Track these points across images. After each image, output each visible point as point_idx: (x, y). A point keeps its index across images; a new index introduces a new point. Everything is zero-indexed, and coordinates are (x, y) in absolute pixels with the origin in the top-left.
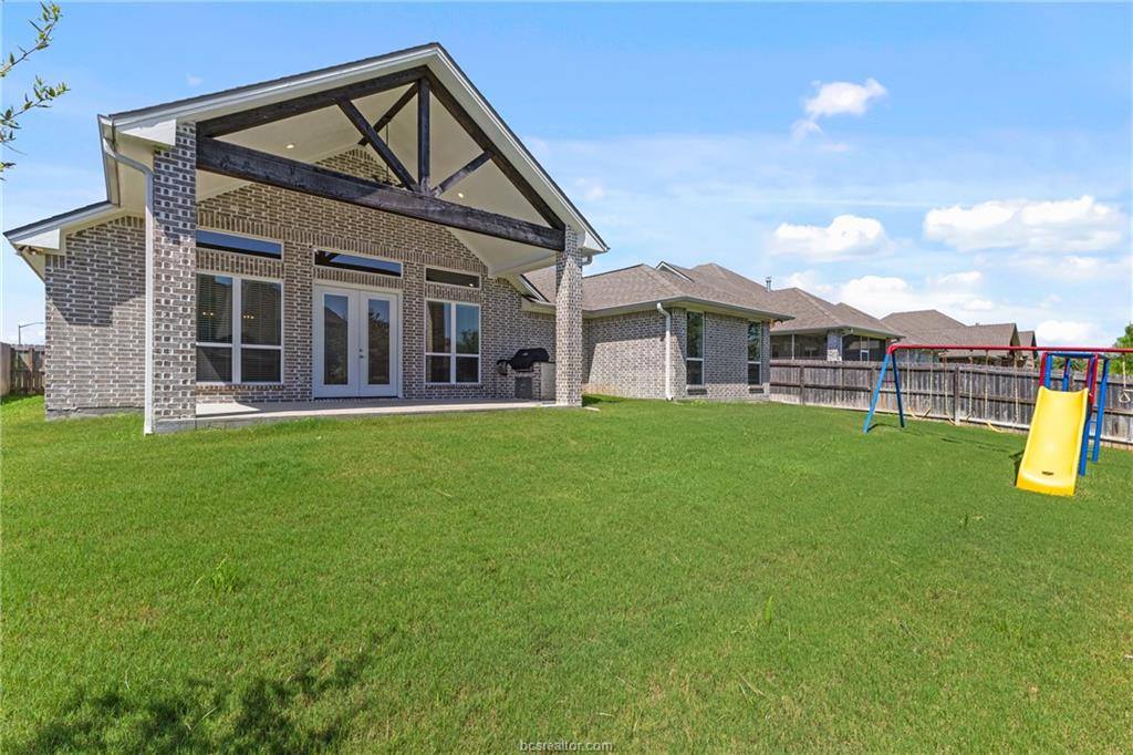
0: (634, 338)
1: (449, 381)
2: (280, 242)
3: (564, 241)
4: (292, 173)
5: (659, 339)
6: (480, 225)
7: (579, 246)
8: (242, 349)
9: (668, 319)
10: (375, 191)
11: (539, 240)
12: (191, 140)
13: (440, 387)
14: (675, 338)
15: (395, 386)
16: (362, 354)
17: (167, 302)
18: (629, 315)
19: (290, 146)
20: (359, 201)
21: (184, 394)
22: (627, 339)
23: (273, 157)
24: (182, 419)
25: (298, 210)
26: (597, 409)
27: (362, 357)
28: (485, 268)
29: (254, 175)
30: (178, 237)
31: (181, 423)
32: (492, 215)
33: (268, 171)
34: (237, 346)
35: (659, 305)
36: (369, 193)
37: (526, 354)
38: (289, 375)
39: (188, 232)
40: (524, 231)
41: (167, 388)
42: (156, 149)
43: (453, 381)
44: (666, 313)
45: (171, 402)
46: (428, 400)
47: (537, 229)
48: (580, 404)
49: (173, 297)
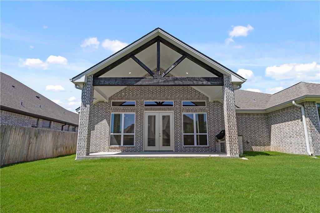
0: (288, 121)
1: (194, 144)
2: (135, 101)
3: (223, 81)
4: (116, 81)
5: (300, 120)
6: (181, 83)
7: (231, 82)
8: (124, 135)
9: (302, 109)
10: (140, 80)
11: (209, 83)
12: (91, 79)
13: (189, 147)
14: (308, 119)
15: (172, 147)
16: (160, 135)
17: (82, 123)
18: (284, 109)
19: (130, 73)
20: (135, 84)
21: (84, 149)
22: (285, 122)
23: (111, 78)
24: (83, 156)
25: (140, 91)
26: (247, 159)
27: (160, 136)
28: (208, 98)
29: (106, 84)
30: (86, 105)
31: (82, 157)
32: (185, 78)
33: (109, 82)
34: (122, 134)
35: (293, 102)
36: (138, 81)
37: (222, 132)
38: (136, 143)
39: (88, 103)
40: (202, 81)
41: (80, 147)
42: (83, 83)
43: (196, 145)
44: (301, 106)
45: (81, 151)
46: (185, 152)
47: (208, 79)
48: (238, 156)
49: (84, 121)
